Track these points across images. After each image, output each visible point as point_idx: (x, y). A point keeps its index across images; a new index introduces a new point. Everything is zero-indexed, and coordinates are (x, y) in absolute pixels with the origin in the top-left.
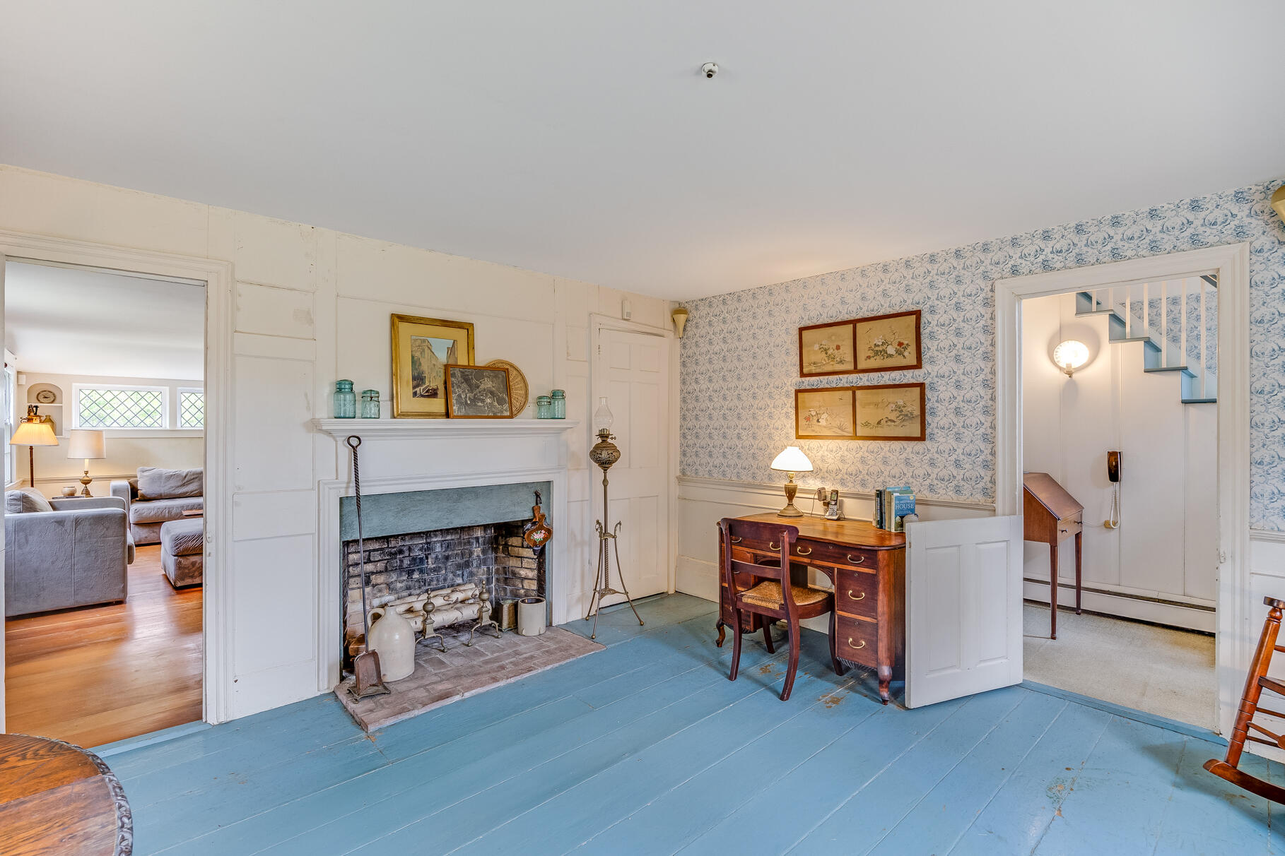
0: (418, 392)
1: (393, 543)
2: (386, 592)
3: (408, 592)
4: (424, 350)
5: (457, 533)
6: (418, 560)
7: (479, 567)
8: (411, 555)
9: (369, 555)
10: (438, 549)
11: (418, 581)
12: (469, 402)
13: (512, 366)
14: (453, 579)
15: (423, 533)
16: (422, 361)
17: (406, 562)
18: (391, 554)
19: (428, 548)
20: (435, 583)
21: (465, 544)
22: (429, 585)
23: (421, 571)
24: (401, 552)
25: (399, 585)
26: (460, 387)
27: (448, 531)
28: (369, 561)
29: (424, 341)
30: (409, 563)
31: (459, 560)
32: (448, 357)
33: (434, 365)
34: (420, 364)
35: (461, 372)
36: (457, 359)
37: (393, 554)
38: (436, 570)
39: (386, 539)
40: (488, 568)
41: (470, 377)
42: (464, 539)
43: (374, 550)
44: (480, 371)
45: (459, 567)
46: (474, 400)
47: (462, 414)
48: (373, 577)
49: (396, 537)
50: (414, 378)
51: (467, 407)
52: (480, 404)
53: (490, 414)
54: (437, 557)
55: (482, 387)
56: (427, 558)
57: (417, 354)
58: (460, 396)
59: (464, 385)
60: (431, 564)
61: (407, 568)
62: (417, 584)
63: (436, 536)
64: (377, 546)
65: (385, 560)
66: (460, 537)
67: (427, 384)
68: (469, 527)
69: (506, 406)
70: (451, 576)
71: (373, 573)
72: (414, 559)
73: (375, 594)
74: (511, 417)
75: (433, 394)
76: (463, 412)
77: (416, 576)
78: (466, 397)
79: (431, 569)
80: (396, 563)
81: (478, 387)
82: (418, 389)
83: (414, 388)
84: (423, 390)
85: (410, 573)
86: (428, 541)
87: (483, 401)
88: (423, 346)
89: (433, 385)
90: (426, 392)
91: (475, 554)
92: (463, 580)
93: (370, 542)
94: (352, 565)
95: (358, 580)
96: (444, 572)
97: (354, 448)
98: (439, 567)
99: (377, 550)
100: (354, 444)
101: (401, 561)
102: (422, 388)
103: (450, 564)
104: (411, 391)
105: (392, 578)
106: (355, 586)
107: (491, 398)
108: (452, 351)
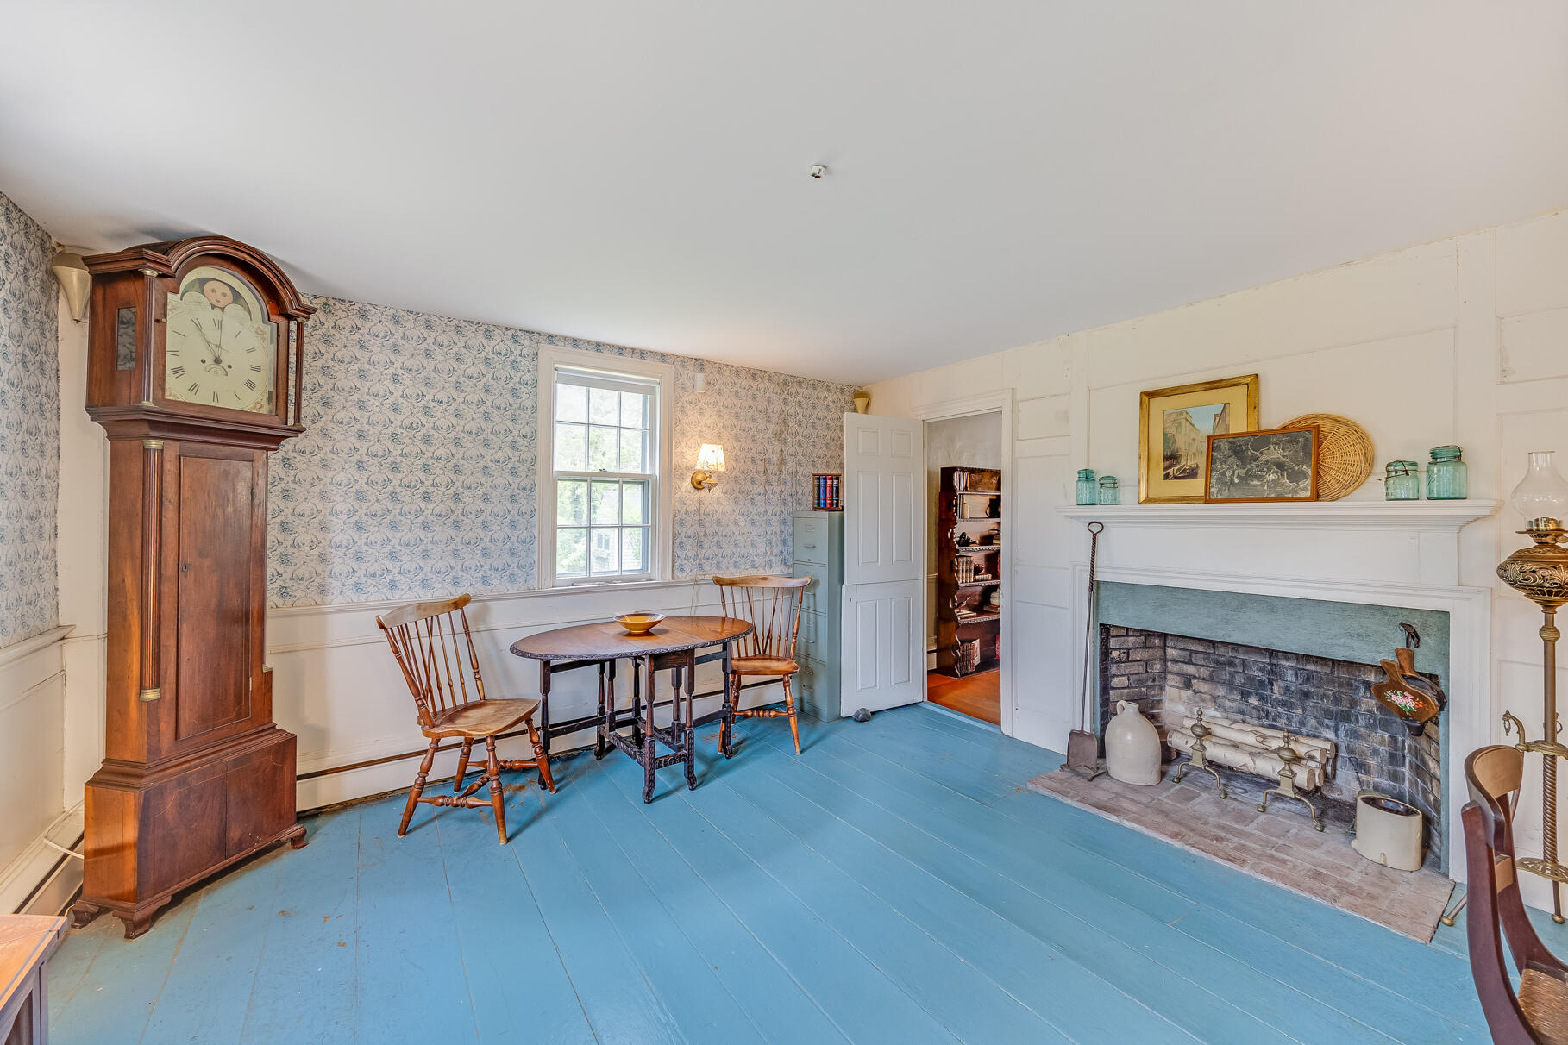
0: (1171, 474)
1: (1221, 651)
2: (1210, 704)
3: (1242, 717)
4: (1180, 424)
5: (1326, 665)
6: (1257, 683)
7: (1372, 727)
8: (1246, 672)
9: (1190, 655)
10: (1290, 676)
11: (1256, 708)
12: (1236, 481)
13: (1336, 420)
14: (1316, 728)
15: (1267, 650)
16: (1177, 437)
17: (1239, 679)
18: (1217, 662)
19: (1274, 673)
20: (1284, 721)
21: (1341, 685)
22: (1274, 720)
23: (1262, 698)
24: (1231, 664)
25: (1228, 704)
26: (1225, 462)
27: (1308, 658)
28: (1189, 662)
29: (1181, 413)
30: (1243, 681)
31: (1329, 705)
32: (1216, 426)
33: (1194, 439)
34: (1175, 441)
35: (1230, 442)
36: (1228, 426)
37: (1221, 664)
38: (1284, 704)
39: (1213, 643)
40: (1394, 739)
41: (1244, 448)
42: (1338, 677)
43: (1197, 652)
44: (1262, 438)
45: (1329, 714)
46: (1244, 479)
47: (1222, 497)
48: (1194, 682)
49: (1226, 644)
50: (1166, 458)
51: (1232, 488)
52: (1255, 482)
53: (1272, 496)
54: (1287, 688)
55: (1263, 458)
56: (1272, 684)
57: (1172, 431)
58: (1223, 474)
59: (1233, 459)
60: (1277, 692)
61: (1240, 686)
62: (1255, 713)
63: (1287, 659)
64: (1200, 649)
65: (1210, 667)
66: (1332, 672)
67: (1183, 462)
68: (1351, 664)
69: (1308, 483)
70: (1313, 722)
71: (1195, 678)
72: (1251, 679)
73: (1197, 702)
74: (1316, 496)
75: (1191, 474)
76: (1226, 494)
77: (1253, 700)
78: (1233, 474)
79: (1278, 701)
80: (1225, 674)
81: (1256, 460)
82: (1170, 471)
83: (1165, 469)
84: (1178, 470)
85: (1245, 695)
86: (1274, 662)
87: (1261, 478)
88: (1182, 418)
89: (1191, 464)
90: (1181, 473)
91: (1364, 706)
92: (1337, 735)
93: (1192, 641)
94: (1170, 660)
95: (1177, 678)
96: (1300, 711)
97: (1095, 536)
98: (1292, 703)
99: (1201, 653)
100: (1096, 530)
101: (1232, 675)
102: (1176, 469)
103: (1311, 704)
104: (1161, 473)
105: (1219, 691)
106: (1173, 684)
107: (1277, 472)
108: (1222, 416)
